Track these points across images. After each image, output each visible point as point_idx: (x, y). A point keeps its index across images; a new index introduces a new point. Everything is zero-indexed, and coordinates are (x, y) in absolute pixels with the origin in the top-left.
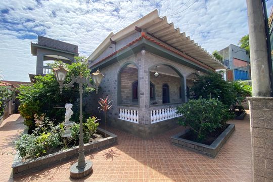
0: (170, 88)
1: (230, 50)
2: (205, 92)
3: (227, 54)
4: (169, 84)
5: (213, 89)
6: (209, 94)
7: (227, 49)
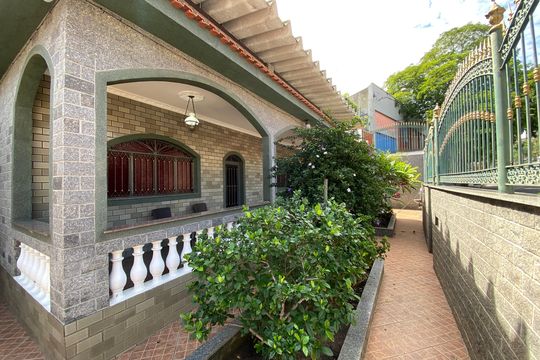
0: (247, 164)
1: (370, 94)
2: (313, 176)
3: (365, 102)
4: (244, 155)
5: (335, 168)
6: (323, 183)
7: (365, 92)
